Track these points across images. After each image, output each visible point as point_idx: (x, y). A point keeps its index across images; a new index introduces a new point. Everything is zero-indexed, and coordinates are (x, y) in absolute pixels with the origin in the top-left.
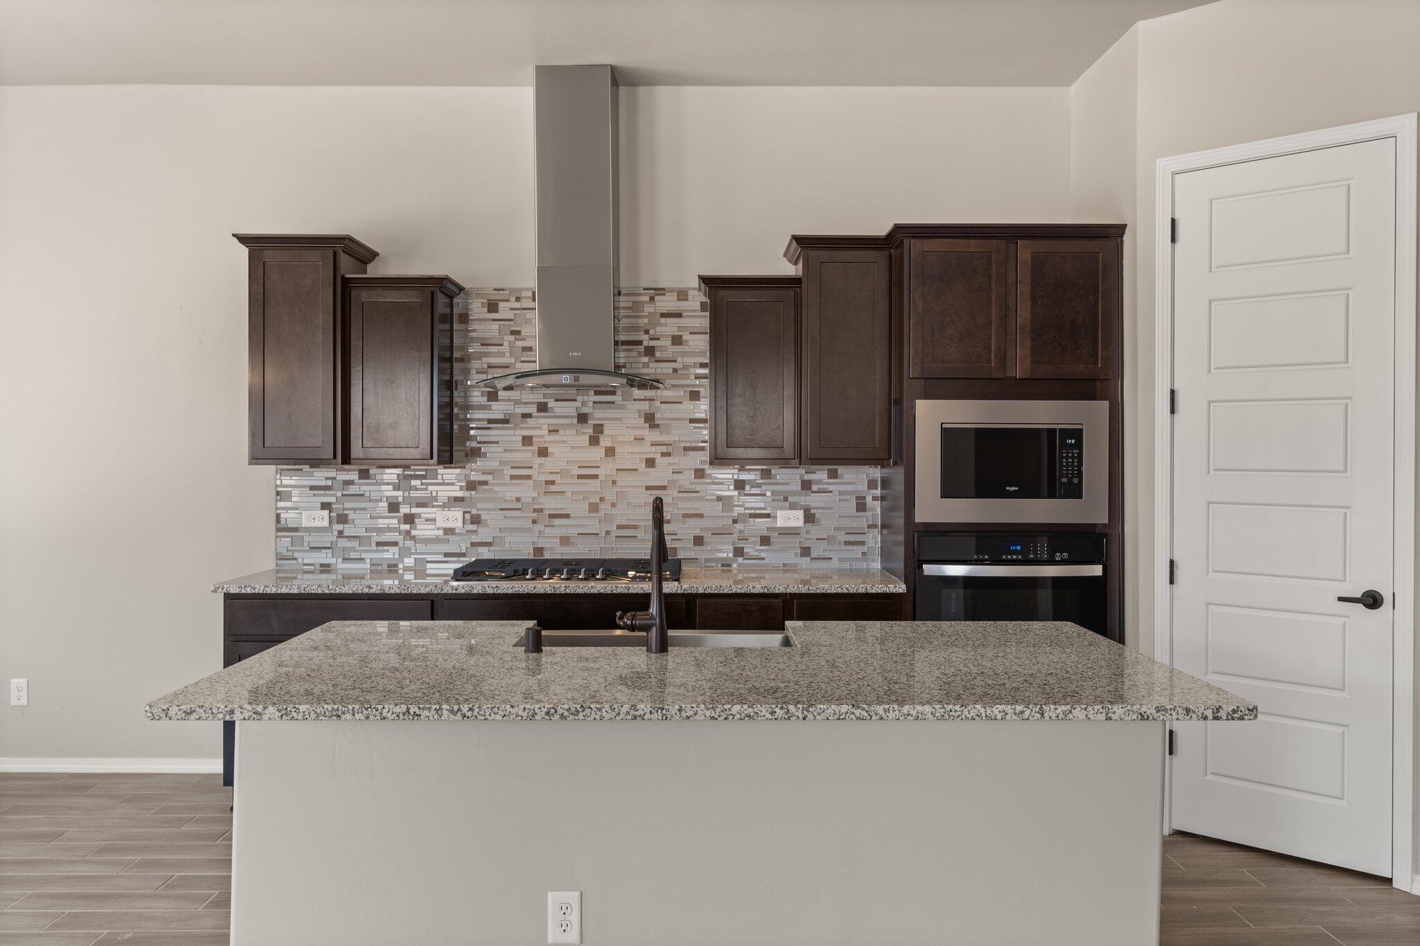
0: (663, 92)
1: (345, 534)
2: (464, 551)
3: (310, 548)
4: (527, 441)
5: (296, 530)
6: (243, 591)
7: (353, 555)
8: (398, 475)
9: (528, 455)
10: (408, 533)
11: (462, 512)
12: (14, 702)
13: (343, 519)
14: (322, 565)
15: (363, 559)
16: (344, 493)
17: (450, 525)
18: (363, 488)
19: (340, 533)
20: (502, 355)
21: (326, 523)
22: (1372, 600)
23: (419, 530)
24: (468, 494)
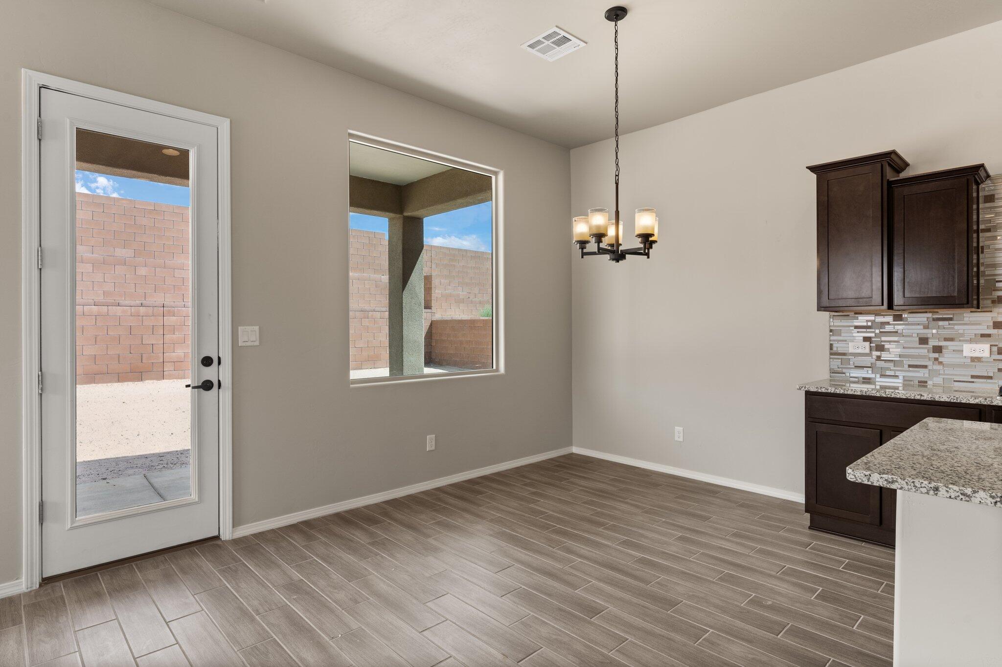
1: (882, 359)
2: (991, 374)
3: (856, 367)
5: (844, 354)
6: (820, 391)
7: (888, 373)
8: (928, 318)
10: (936, 359)
11: (989, 345)
12: (676, 439)
13: (880, 348)
14: (864, 378)
15: (897, 376)
16: (881, 330)
17: (976, 354)
18: (897, 327)
19: (879, 358)
21: (867, 351)
23: (946, 357)
24: (995, 332)
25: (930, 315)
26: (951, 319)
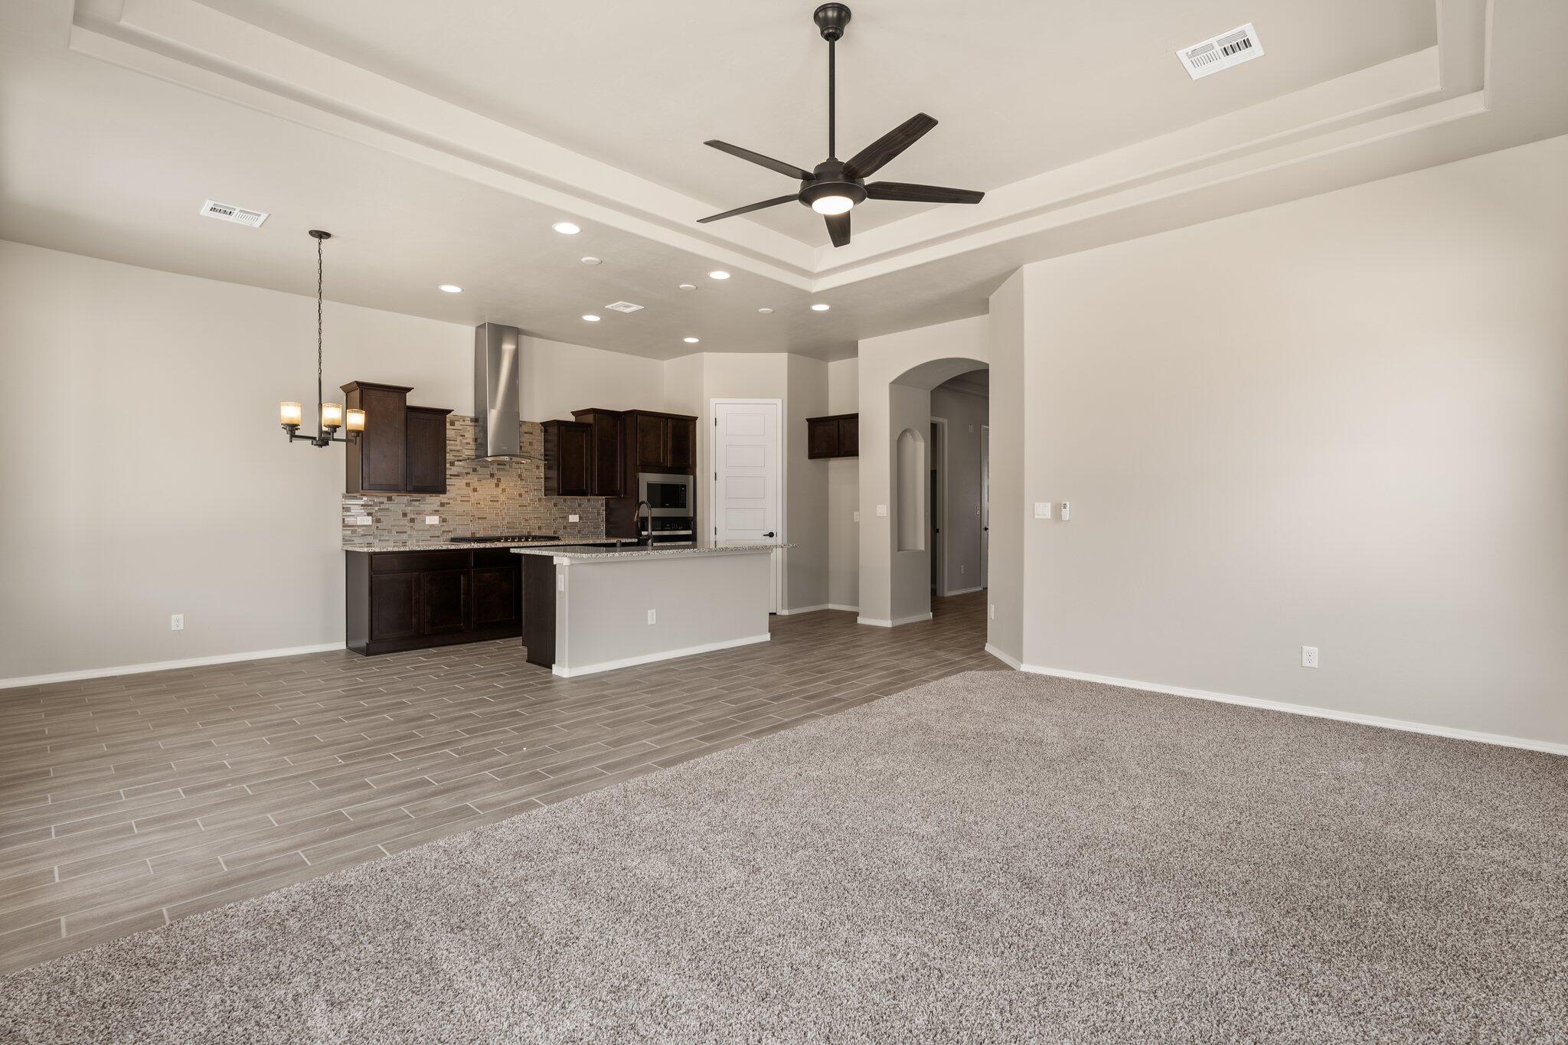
0: (524, 337)
1: (380, 528)
2: (439, 535)
3: (362, 535)
4: (468, 484)
5: (353, 526)
7: (383, 538)
8: (407, 499)
9: (469, 491)
10: (411, 527)
11: (438, 517)
12: (174, 628)
13: (378, 520)
14: (368, 543)
15: (389, 540)
16: (379, 507)
17: (432, 523)
18: (390, 505)
19: (378, 527)
20: (457, 445)
21: (370, 523)
22: (771, 535)
23: (416, 526)
24: (441, 508)
25: (408, 497)
26: (419, 500)
